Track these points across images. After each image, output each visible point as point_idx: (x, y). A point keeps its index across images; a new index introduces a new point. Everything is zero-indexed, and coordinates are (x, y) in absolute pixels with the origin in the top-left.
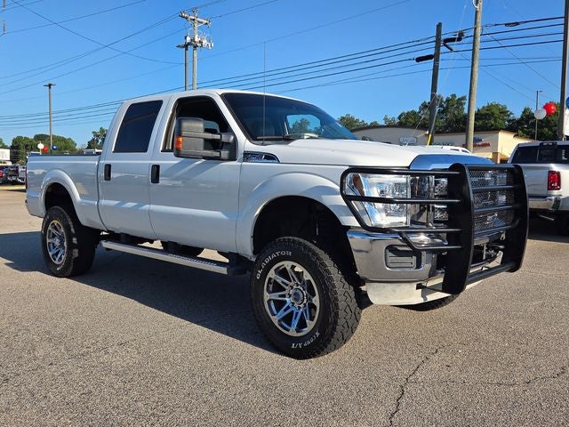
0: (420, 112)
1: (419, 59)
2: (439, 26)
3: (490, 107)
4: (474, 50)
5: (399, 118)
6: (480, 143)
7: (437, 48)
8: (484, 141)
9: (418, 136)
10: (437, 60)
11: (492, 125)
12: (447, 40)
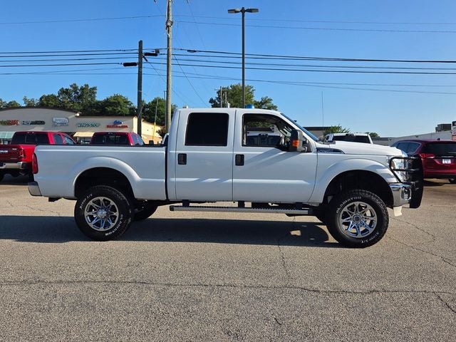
0: (59, 96)
1: (126, 65)
2: (141, 43)
3: (116, 97)
4: (168, 64)
5: (41, 99)
6: (120, 125)
7: (140, 58)
8: (123, 124)
9: (69, 118)
10: (140, 68)
11: (119, 111)
12: (147, 54)
